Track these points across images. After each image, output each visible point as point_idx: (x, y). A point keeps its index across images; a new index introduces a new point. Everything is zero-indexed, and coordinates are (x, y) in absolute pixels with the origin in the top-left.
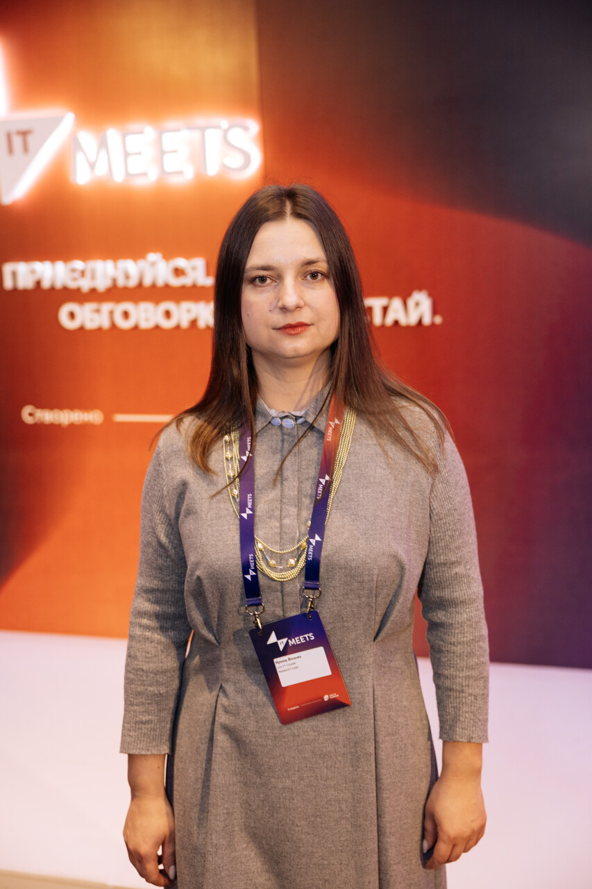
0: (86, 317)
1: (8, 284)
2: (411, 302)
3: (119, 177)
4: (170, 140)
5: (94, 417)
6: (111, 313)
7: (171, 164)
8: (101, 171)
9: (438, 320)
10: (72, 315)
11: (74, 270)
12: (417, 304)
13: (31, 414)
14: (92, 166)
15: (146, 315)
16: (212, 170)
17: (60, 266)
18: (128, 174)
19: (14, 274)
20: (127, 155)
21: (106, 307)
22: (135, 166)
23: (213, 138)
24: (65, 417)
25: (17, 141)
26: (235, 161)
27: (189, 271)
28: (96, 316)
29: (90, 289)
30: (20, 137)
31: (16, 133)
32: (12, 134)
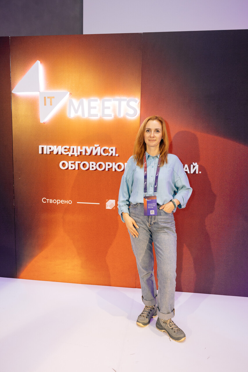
0: (69, 165)
1: (40, 152)
2: (192, 166)
3: (86, 116)
4: (107, 104)
5: (69, 202)
6: (79, 164)
7: (107, 112)
8: (80, 113)
9: (200, 172)
10: (64, 164)
11: (65, 148)
12: (194, 167)
13: (45, 200)
14: (76, 111)
15: (93, 166)
16: (122, 115)
17: (60, 147)
18: (90, 114)
19: (43, 148)
20: (90, 108)
21: (77, 163)
22: (93, 111)
23: (124, 104)
24: (58, 202)
25: (48, 101)
26: (131, 112)
27: (110, 150)
28: (73, 165)
29: (72, 155)
30: (49, 99)
31: (48, 98)
32: (47, 98)
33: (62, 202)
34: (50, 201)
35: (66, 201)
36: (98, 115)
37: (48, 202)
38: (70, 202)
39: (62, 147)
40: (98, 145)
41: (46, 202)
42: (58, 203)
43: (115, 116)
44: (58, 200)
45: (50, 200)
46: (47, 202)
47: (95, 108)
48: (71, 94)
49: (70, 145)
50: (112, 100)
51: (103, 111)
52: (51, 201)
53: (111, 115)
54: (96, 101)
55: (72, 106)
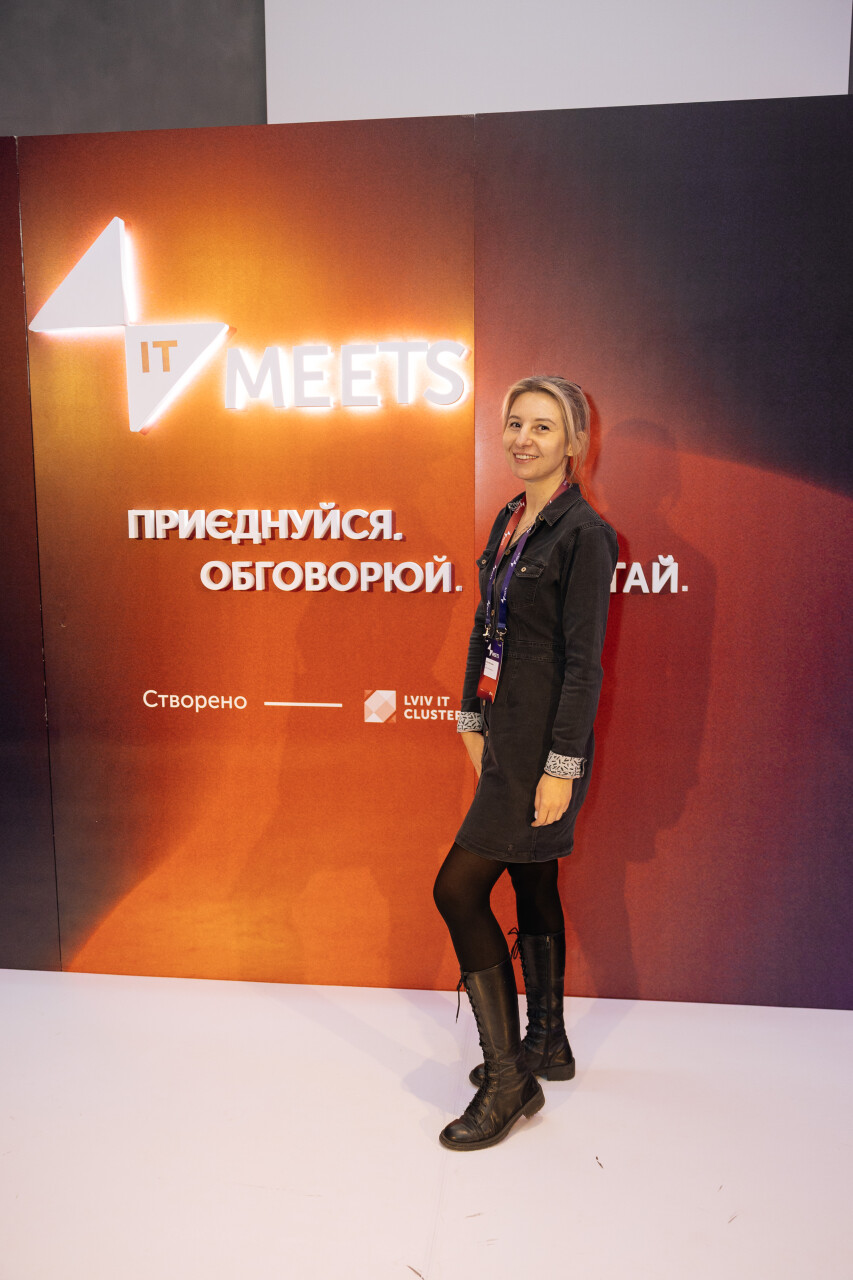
0: (236, 575)
1: (133, 533)
2: (656, 567)
4: (359, 362)
5: (238, 702)
6: (268, 572)
9: (685, 588)
10: (215, 574)
11: (219, 518)
12: (663, 569)
13: (151, 699)
14: (254, 389)
15: (316, 575)
17: (202, 512)
18: (300, 399)
19: (141, 519)
20: (301, 377)
21: (260, 566)
24: (198, 703)
25: (155, 355)
27: (373, 521)
28: (247, 576)
29: (242, 540)
30: (159, 350)
31: (156, 344)
32: (150, 346)
33: (212, 702)
34: (172, 701)
35: (227, 699)
36: (328, 399)
37: (163, 705)
38: (240, 702)
39: (206, 515)
40: (333, 505)
41: (156, 705)
42: (197, 705)
43: (388, 403)
44: (197, 698)
45: (172, 697)
46: (160, 704)
47: (318, 376)
48: (233, 330)
49: (236, 506)
50: (378, 347)
51: (347, 388)
52: (175, 701)
53: (375, 398)
54: (323, 352)
55: (238, 372)
